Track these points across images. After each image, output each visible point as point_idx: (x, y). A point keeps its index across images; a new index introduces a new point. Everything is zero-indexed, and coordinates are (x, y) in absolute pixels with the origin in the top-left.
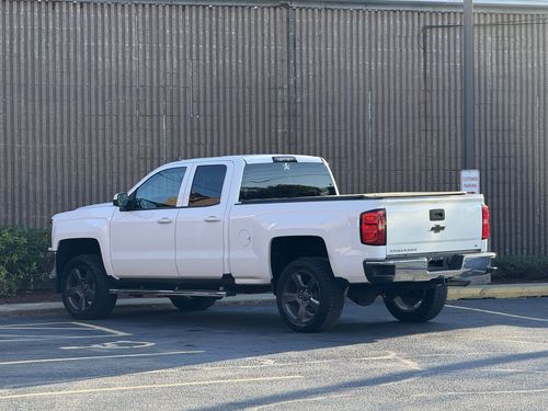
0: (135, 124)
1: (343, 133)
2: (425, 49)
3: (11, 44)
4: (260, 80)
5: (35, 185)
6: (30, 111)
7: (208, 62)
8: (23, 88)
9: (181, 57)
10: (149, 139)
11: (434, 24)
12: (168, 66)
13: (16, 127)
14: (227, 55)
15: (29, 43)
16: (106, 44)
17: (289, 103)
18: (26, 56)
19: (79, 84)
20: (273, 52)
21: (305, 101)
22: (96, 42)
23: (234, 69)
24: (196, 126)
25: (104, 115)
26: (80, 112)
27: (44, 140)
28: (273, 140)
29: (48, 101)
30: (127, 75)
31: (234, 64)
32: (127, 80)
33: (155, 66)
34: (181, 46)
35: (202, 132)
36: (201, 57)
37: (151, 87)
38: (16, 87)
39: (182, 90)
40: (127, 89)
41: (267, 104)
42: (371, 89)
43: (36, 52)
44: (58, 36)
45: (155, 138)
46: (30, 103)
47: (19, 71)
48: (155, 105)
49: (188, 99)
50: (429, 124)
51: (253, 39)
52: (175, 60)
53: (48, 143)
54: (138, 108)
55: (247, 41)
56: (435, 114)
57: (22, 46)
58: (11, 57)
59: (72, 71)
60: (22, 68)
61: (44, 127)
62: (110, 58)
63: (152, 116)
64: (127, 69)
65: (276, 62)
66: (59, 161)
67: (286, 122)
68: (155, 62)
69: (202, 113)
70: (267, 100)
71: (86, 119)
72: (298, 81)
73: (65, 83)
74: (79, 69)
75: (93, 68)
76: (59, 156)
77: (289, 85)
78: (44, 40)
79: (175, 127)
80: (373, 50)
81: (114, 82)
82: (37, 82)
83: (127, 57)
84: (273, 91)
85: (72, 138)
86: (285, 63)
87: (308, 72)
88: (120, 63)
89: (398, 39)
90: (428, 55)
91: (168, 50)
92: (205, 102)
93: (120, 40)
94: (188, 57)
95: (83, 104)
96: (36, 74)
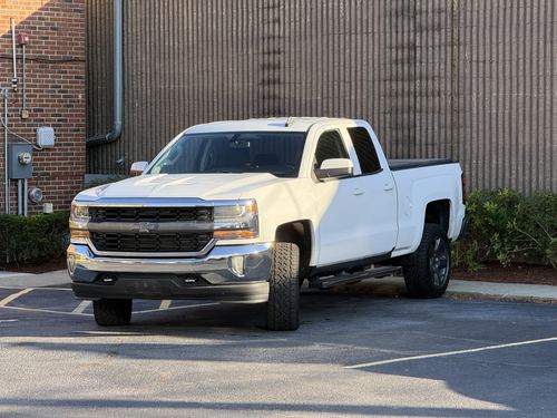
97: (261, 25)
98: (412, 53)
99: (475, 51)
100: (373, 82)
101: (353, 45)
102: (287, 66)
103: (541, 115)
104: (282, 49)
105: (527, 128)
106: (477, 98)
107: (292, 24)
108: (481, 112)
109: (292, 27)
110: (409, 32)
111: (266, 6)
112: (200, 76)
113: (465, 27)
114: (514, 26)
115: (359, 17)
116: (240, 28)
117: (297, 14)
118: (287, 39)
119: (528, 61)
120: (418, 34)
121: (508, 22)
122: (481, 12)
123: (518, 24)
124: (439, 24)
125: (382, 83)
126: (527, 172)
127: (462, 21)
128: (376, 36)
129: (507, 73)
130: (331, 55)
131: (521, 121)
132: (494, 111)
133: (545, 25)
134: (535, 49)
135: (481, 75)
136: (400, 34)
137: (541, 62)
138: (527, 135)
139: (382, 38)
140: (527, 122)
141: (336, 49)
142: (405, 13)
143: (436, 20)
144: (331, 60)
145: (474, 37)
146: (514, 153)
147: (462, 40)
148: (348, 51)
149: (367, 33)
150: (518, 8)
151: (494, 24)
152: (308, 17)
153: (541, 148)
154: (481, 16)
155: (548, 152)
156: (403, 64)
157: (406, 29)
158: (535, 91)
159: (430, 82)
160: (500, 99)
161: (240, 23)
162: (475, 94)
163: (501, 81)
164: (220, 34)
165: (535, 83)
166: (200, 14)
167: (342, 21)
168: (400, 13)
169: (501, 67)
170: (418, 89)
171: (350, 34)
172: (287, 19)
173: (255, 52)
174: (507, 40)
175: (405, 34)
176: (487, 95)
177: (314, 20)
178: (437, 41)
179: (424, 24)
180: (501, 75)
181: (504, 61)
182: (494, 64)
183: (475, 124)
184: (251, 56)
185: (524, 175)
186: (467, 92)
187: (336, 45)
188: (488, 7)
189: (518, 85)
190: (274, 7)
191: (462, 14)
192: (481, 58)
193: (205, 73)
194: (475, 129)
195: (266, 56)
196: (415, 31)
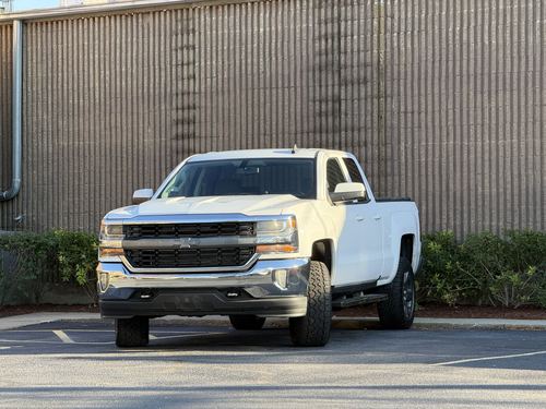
3: (461, 31)
6: (479, 104)
8: (472, 80)
15: (479, 28)
18: (475, 42)
26: (530, 103)
27: (494, 135)
29: (497, 91)
47: (468, 60)
53: (497, 139)
57: (472, 31)
58: (461, 45)
71: (538, 109)
78: (494, 23)
82: (486, 70)
97: (174, 82)
98: (337, 105)
99: (402, 103)
100: (296, 134)
101: (274, 99)
102: (203, 120)
103: (472, 162)
104: (197, 105)
105: (458, 175)
106: (406, 148)
107: (209, 80)
108: (410, 161)
109: (209, 83)
110: (333, 86)
111: (180, 63)
112: (108, 133)
113: (393, 80)
114: (443, 78)
115: (280, 72)
116: (152, 85)
117: (214, 70)
118: (203, 95)
119: (458, 111)
120: (343, 87)
121: (437, 75)
122: (409, 65)
123: (447, 77)
124: (365, 78)
125: (305, 134)
126: (458, 216)
127: (389, 74)
128: (299, 90)
129: (437, 123)
130: (250, 109)
131: (451, 168)
132: (423, 159)
133: (476, 77)
134: (465, 99)
135: (409, 125)
136: (323, 89)
137: (472, 113)
138: (458, 182)
139: (305, 92)
140: (458, 168)
141: (256, 102)
142: (330, 67)
143: (362, 73)
144: (250, 113)
145: (402, 89)
146: (444, 199)
147: (389, 92)
148: (268, 105)
149: (289, 87)
150: (447, 62)
151: (423, 77)
152: (226, 73)
153: (473, 193)
154: (409, 70)
155: (480, 197)
156: (327, 116)
157: (330, 83)
158: (466, 140)
159: (356, 133)
160: (430, 148)
161: (152, 80)
162: (403, 144)
163: (430, 130)
164: (129, 91)
165: (465, 131)
166: (108, 73)
167: (262, 76)
168: (323, 68)
169: (430, 117)
170: (343, 140)
171: (271, 88)
172: (203, 75)
173: (168, 107)
174: (436, 91)
175: (330, 88)
176: (416, 145)
177: (232, 76)
178: (363, 94)
179: (349, 78)
180: (430, 124)
181: (433, 112)
182: (423, 115)
183: (403, 172)
184: (163, 112)
185: (455, 220)
186: (395, 142)
187: (256, 100)
188: (416, 61)
189: (448, 134)
190: (188, 64)
191: (389, 67)
192: (409, 108)
193: (113, 130)
194: (403, 177)
195: (180, 112)
196: (340, 85)
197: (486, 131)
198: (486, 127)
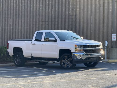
0: (40, 23)
1: (86, 25)
2: (103, 7)
3: (14, 5)
4: (68, 14)
5: (19, 37)
6: (18, 20)
7: (56, 9)
8: (16, 15)
9: (51, 8)
10: (43, 27)
11: (105, 1)
12: (48, 10)
13: (15, 24)
14: (61, 8)
15: (17, 5)
16: (34, 5)
17: (74, 19)
18: (17, 8)
19: (28, 14)
20: (70, 7)
21: (77, 18)
22: (32, 5)
23: (62, 11)
24: (54, 24)
25: (34, 21)
26: (28, 21)
28: (71, 27)
29: (22, 18)
30: (39, 12)
31: (62, 10)
32: (39, 13)
33: (45, 10)
34: (51, 6)
35: (55, 25)
36: (55, 8)
37: (44, 15)
38: (14, 15)
39: (51, 16)
40: (39, 15)
41: (69, 19)
42: (92, 16)
43: (19, 7)
44: (24, 4)
45: (45, 27)
46: (18, 19)
47: (15, 11)
48: (45, 19)
49: (52, 18)
50: (104, 24)
51: (66, 4)
52: (49, 9)
53: (22, 27)
54: (41, 20)
55: (65, 5)
56: (105, 21)
57: (16, 6)
58: (14, 8)
59: (27, 11)
60: (16, 10)
61: (21, 24)
62: (35, 8)
63: (44, 21)
64: (39, 11)
65: (71, 9)
66: (24, 31)
67: (73, 23)
68: (45, 9)
69: (55, 21)
70: (69, 18)
71: (30, 22)
72: (76, 14)
73: (25, 14)
74: (28, 11)
75: (31, 11)
76: (24, 30)
77: (74, 15)
78: (21, 4)
79: (49, 24)
80: (92, 7)
81: (36, 14)
82: (19, 14)
83: (39, 8)
84: (70, 16)
85: (27, 26)
86: (73, 10)
87: (78, 12)
88: (37, 10)
89: (97, 5)
90: (104, 8)
91: (48, 7)
92: (56, 18)
93: (37, 4)
94: (52, 8)
95: (29, 18)
96: (19, 12)
158: (15, 27)
163: (7, 25)
197: (19, 26)
198: (19, 25)
